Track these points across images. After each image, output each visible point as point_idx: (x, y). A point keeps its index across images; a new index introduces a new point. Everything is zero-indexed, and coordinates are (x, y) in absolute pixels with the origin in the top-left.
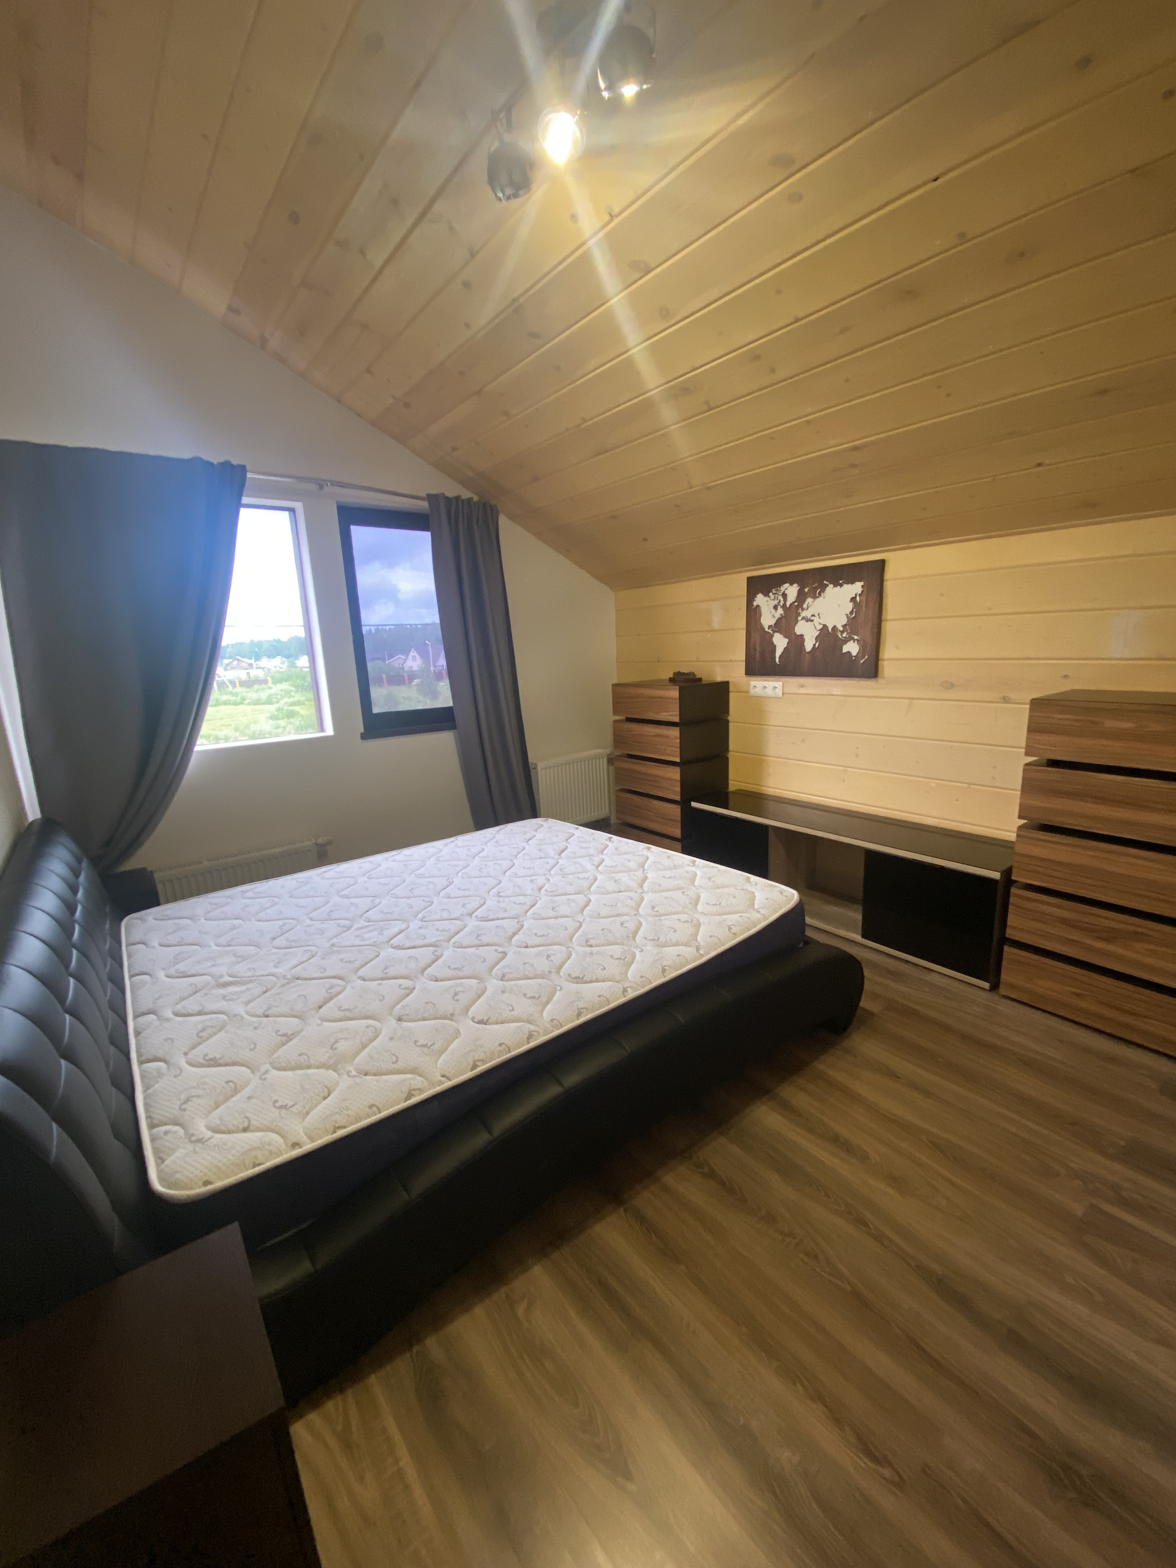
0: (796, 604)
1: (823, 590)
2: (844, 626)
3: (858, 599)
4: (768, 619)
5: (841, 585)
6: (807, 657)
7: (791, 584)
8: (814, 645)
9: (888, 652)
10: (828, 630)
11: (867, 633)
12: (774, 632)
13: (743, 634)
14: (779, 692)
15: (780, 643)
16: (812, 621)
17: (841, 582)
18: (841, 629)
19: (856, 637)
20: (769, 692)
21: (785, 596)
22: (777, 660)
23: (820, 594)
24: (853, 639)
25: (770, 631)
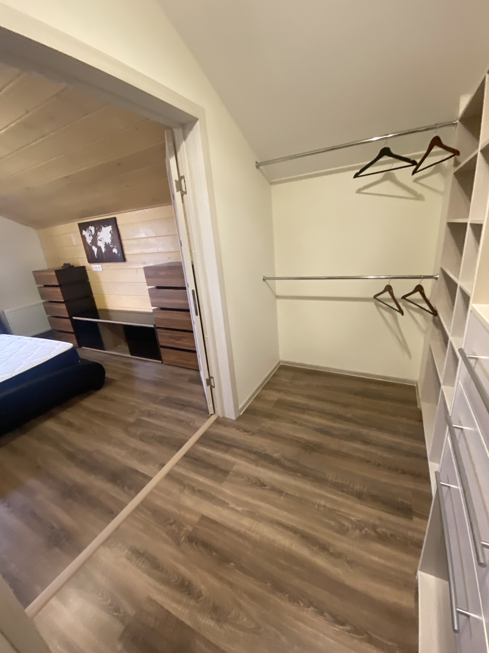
0: (95, 234)
1: (101, 229)
2: (111, 242)
3: (112, 232)
4: (89, 240)
5: (106, 227)
6: (104, 255)
7: (92, 226)
8: (105, 250)
9: (126, 252)
10: (107, 244)
11: (118, 245)
12: (92, 245)
13: (83, 247)
14: (101, 269)
15: (95, 249)
16: (101, 241)
17: (105, 225)
18: (110, 244)
19: (115, 247)
20: (98, 270)
21: (91, 231)
22: (96, 256)
23: (101, 230)
24: (114, 247)
25: (90, 245)
